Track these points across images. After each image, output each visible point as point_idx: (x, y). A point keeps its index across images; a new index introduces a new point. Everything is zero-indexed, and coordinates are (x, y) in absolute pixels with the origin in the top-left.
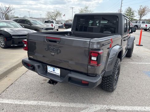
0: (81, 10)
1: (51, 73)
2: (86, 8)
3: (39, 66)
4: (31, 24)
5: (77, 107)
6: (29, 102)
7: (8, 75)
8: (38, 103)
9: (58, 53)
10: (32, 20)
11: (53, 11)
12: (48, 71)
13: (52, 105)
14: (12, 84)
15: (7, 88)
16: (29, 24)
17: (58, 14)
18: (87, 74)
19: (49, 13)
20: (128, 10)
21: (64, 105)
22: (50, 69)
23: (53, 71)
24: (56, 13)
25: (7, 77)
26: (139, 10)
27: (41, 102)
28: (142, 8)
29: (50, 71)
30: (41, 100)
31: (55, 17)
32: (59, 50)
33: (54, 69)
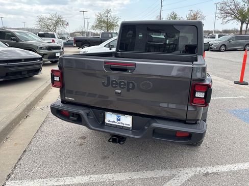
0: (99, 15)
1: (113, 123)
2: (108, 12)
3: (88, 115)
4: (17, 40)
5: (158, 176)
6: (74, 179)
7: (8, 136)
8: (91, 179)
9: (128, 90)
10: (17, 32)
11: (49, 16)
12: (107, 122)
13: (116, 179)
14: (25, 151)
15: (19, 160)
16: (14, 40)
17: (59, 22)
18: (184, 122)
19: (41, 20)
20: (171, 17)
21: (136, 176)
22: (110, 118)
23: (116, 121)
24: (55, 19)
25: (9, 140)
26: (188, 16)
27: (96, 176)
28: (192, 14)
29: (111, 122)
30: (93, 174)
31: (54, 28)
32: (131, 85)
33: (119, 117)
